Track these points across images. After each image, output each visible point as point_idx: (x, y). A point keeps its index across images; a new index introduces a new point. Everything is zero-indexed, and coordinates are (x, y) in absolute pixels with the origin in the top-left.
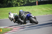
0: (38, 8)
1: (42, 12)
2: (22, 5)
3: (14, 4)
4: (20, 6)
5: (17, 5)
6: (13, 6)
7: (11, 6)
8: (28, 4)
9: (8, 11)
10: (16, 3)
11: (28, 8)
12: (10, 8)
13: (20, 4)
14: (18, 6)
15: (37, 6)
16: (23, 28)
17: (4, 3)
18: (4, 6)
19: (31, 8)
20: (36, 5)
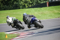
0: (49, 10)
1: (53, 14)
2: (31, 6)
3: (21, 5)
4: (28, 8)
5: (24, 7)
6: (20, 8)
7: (18, 8)
8: (37, 5)
9: (14, 13)
10: (23, 4)
11: (37, 10)
12: (17, 10)
13: (28, 5)
14: (26, 8)
15: (48, 8)
16: (32, 34)
17: (10, 5)
18: (10, 8)
19: (41, 10)
20: (46, 6)
